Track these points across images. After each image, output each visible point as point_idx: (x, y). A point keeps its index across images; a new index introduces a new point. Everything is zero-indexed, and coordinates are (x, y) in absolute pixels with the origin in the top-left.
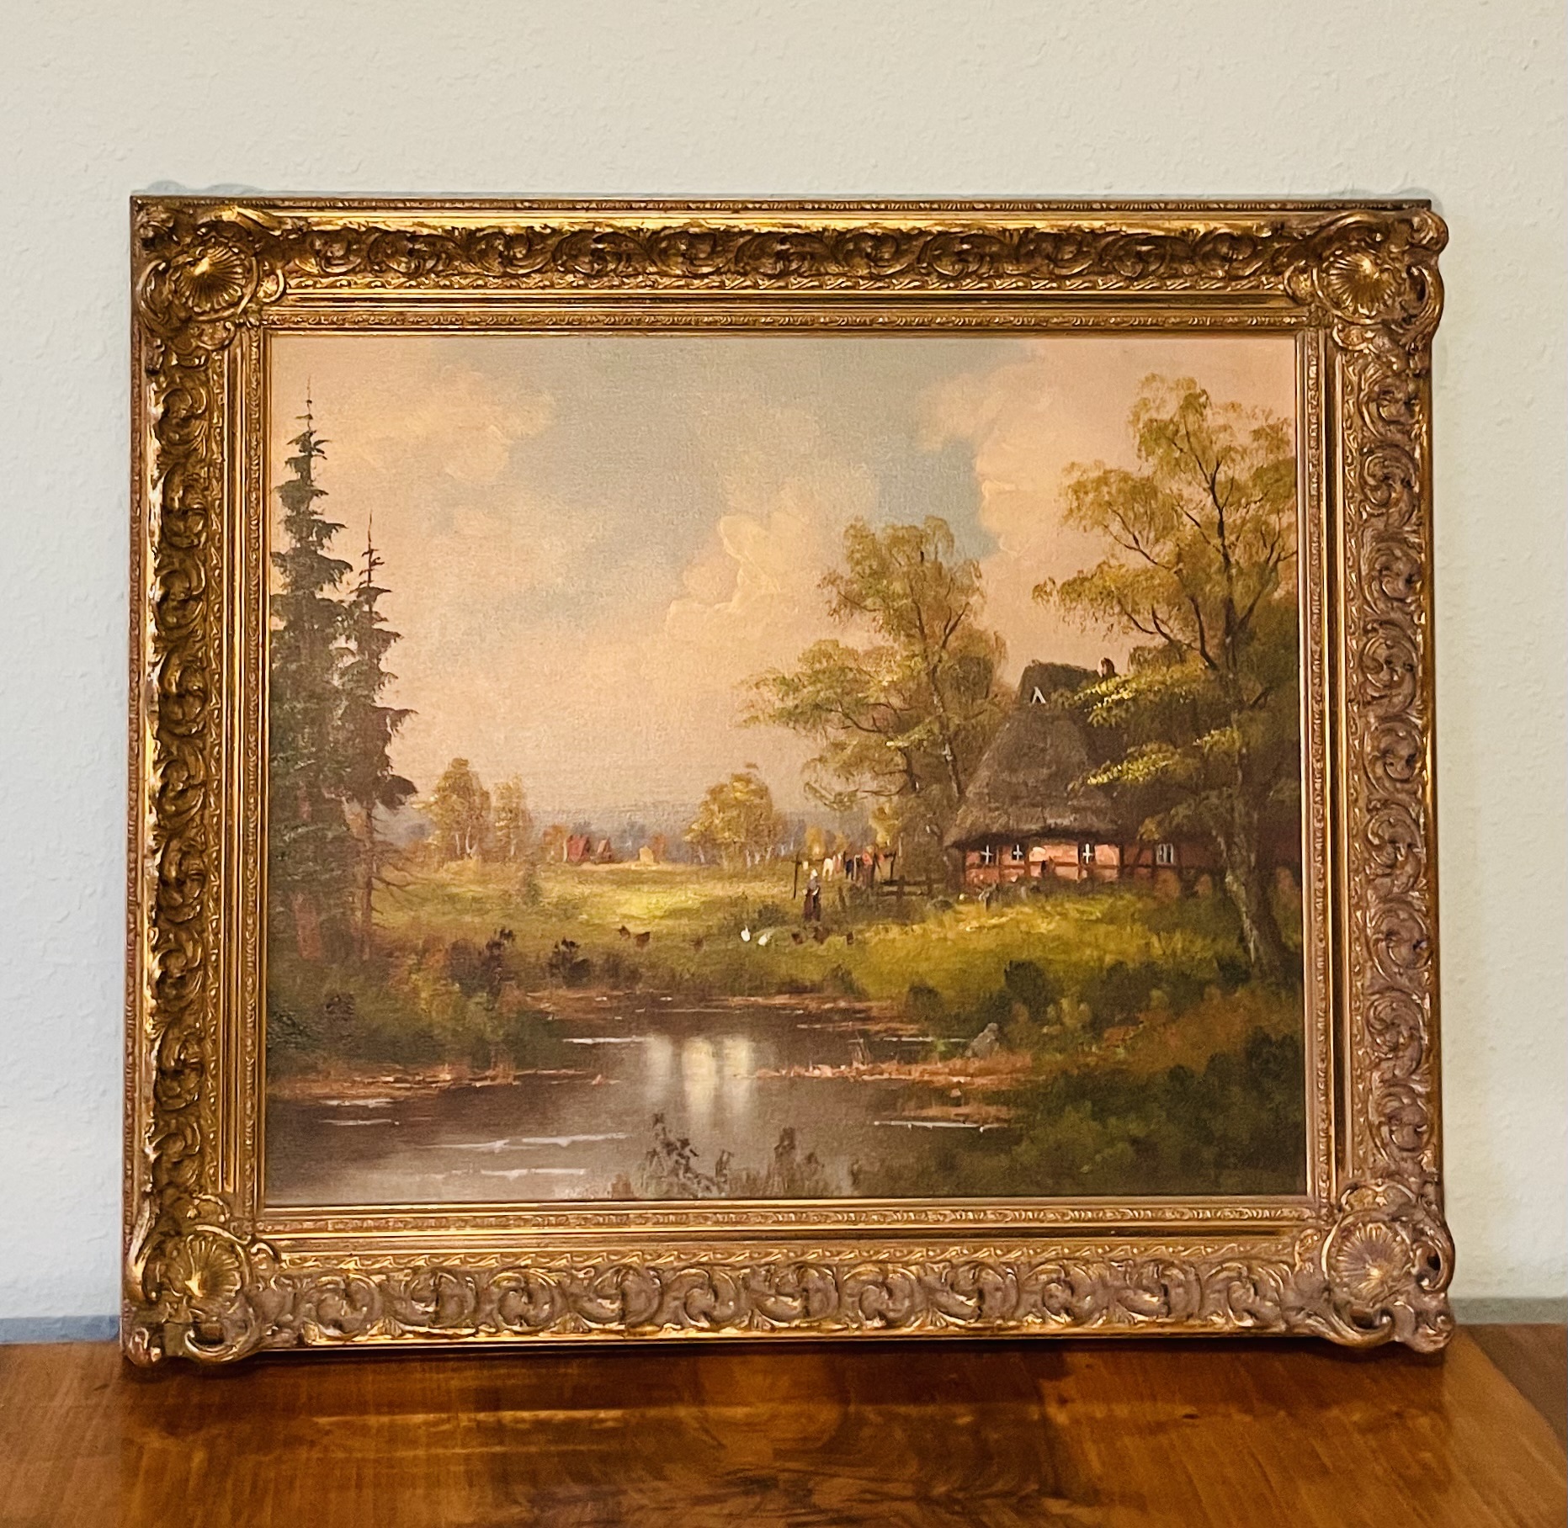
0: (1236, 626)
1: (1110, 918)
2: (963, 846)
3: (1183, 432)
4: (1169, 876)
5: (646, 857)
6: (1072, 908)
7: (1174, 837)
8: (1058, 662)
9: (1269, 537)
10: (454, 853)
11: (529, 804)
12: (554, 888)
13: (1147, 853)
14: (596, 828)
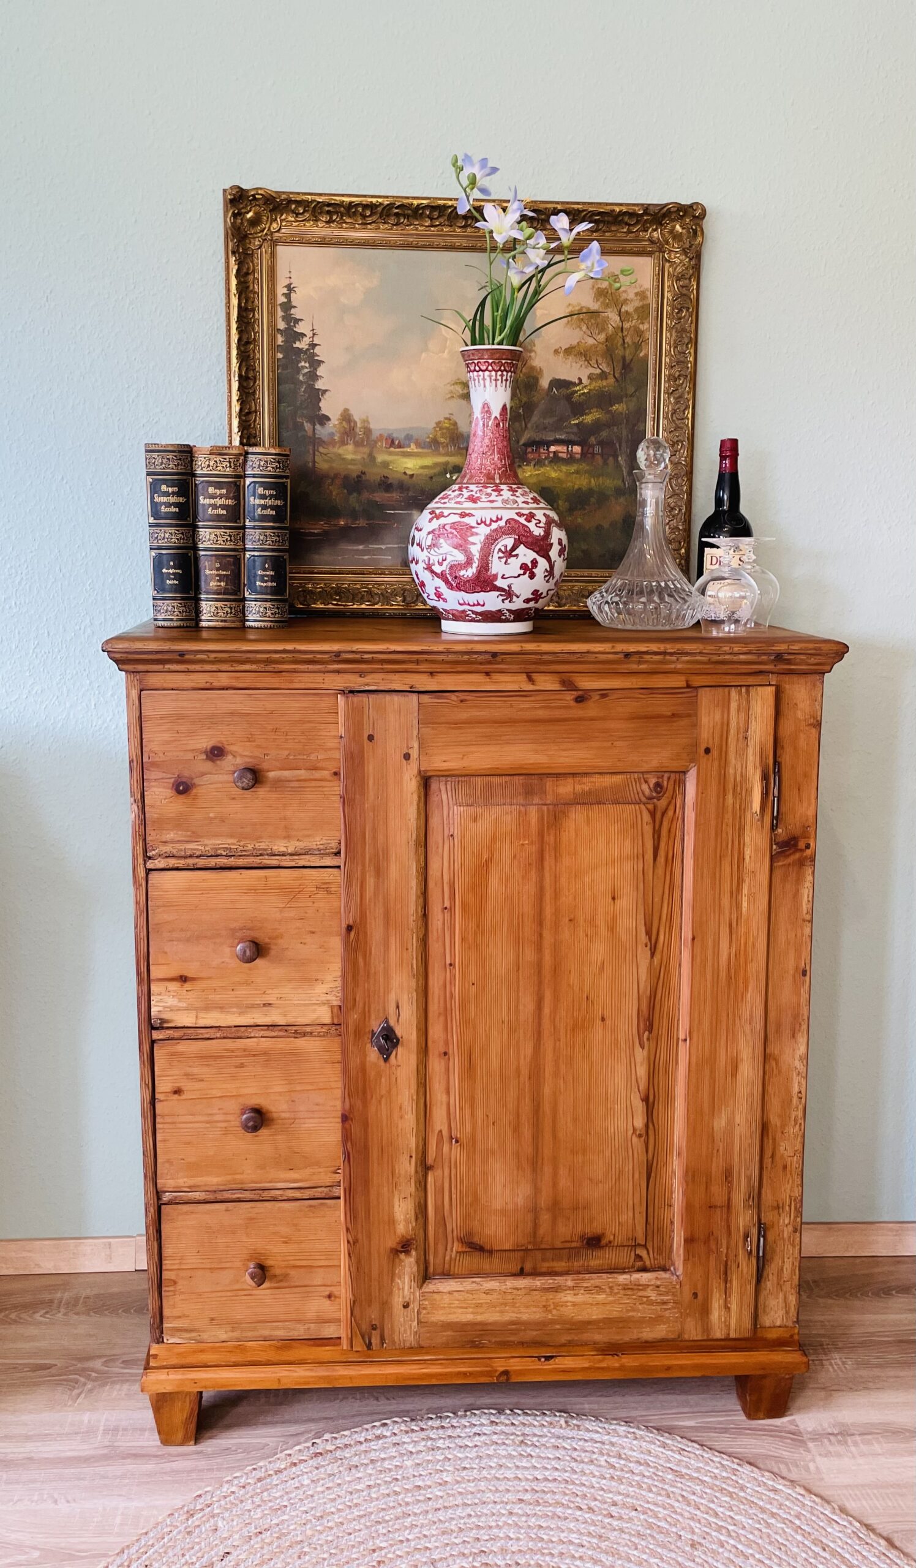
0: (626, 366)
1: (577, 472)
2: (526, 445)
3: (610, 292)
4: (598, 457)
5: (413, 446)
6: (564, 468)
7: (601, 443)
8: (562, 378)
9: (640, 333)
10: (343, 443)
11: (372, 426)
12: (380, 458)
13: (591, 449)
14: (395, 435)
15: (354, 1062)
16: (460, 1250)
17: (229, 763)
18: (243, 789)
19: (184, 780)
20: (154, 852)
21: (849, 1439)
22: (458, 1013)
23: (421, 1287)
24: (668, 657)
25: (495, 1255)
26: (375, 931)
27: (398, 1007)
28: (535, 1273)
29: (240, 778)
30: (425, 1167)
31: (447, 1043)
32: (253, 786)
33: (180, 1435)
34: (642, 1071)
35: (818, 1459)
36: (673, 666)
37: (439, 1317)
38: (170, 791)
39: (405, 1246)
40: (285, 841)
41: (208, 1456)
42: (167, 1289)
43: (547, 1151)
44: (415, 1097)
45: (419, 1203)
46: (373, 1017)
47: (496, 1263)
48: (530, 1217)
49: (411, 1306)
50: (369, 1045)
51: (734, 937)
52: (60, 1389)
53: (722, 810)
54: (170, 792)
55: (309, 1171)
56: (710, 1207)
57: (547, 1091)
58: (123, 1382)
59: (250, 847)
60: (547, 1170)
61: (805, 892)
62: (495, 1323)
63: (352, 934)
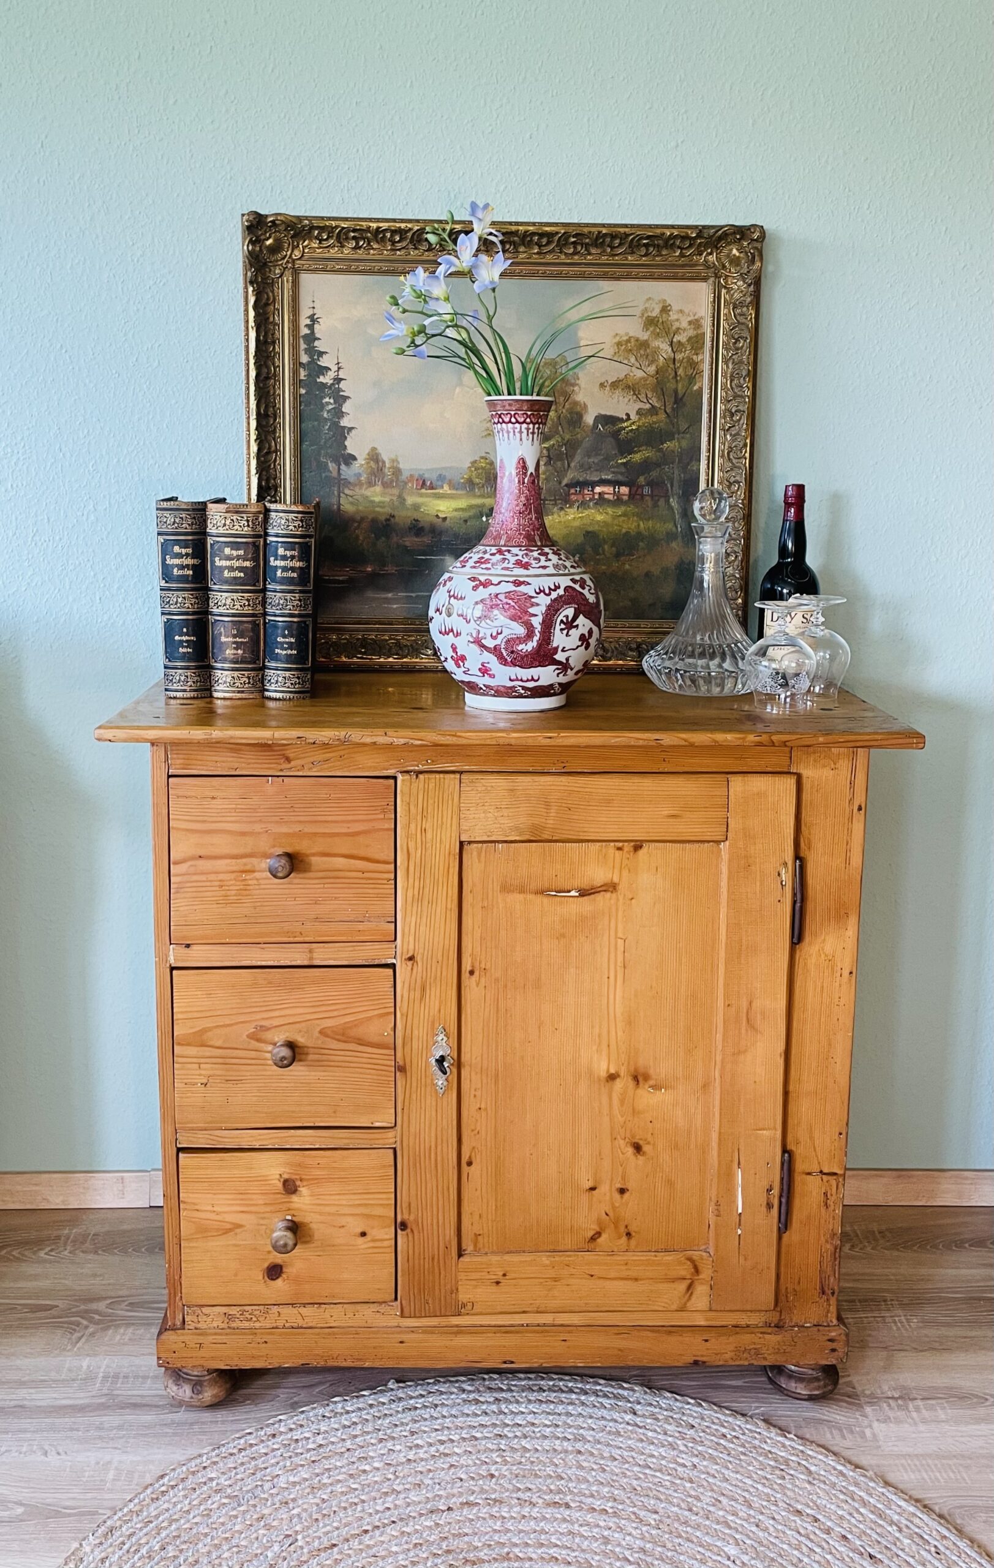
0: (678, 401)
1: (624, 515)
2: (569, 486)
3: (661, 321)
4: (648, 499)
5: (446, 487)
6: (610, 510)
7: (650, 484)
8: (609, 413)
9: (693, 365)
10: (370, 484)
11: (401, 466)
12: (410, 500)
13: (640, 490)
14: (426, 476)
21: (911, 1404)
35: (876, 1424)
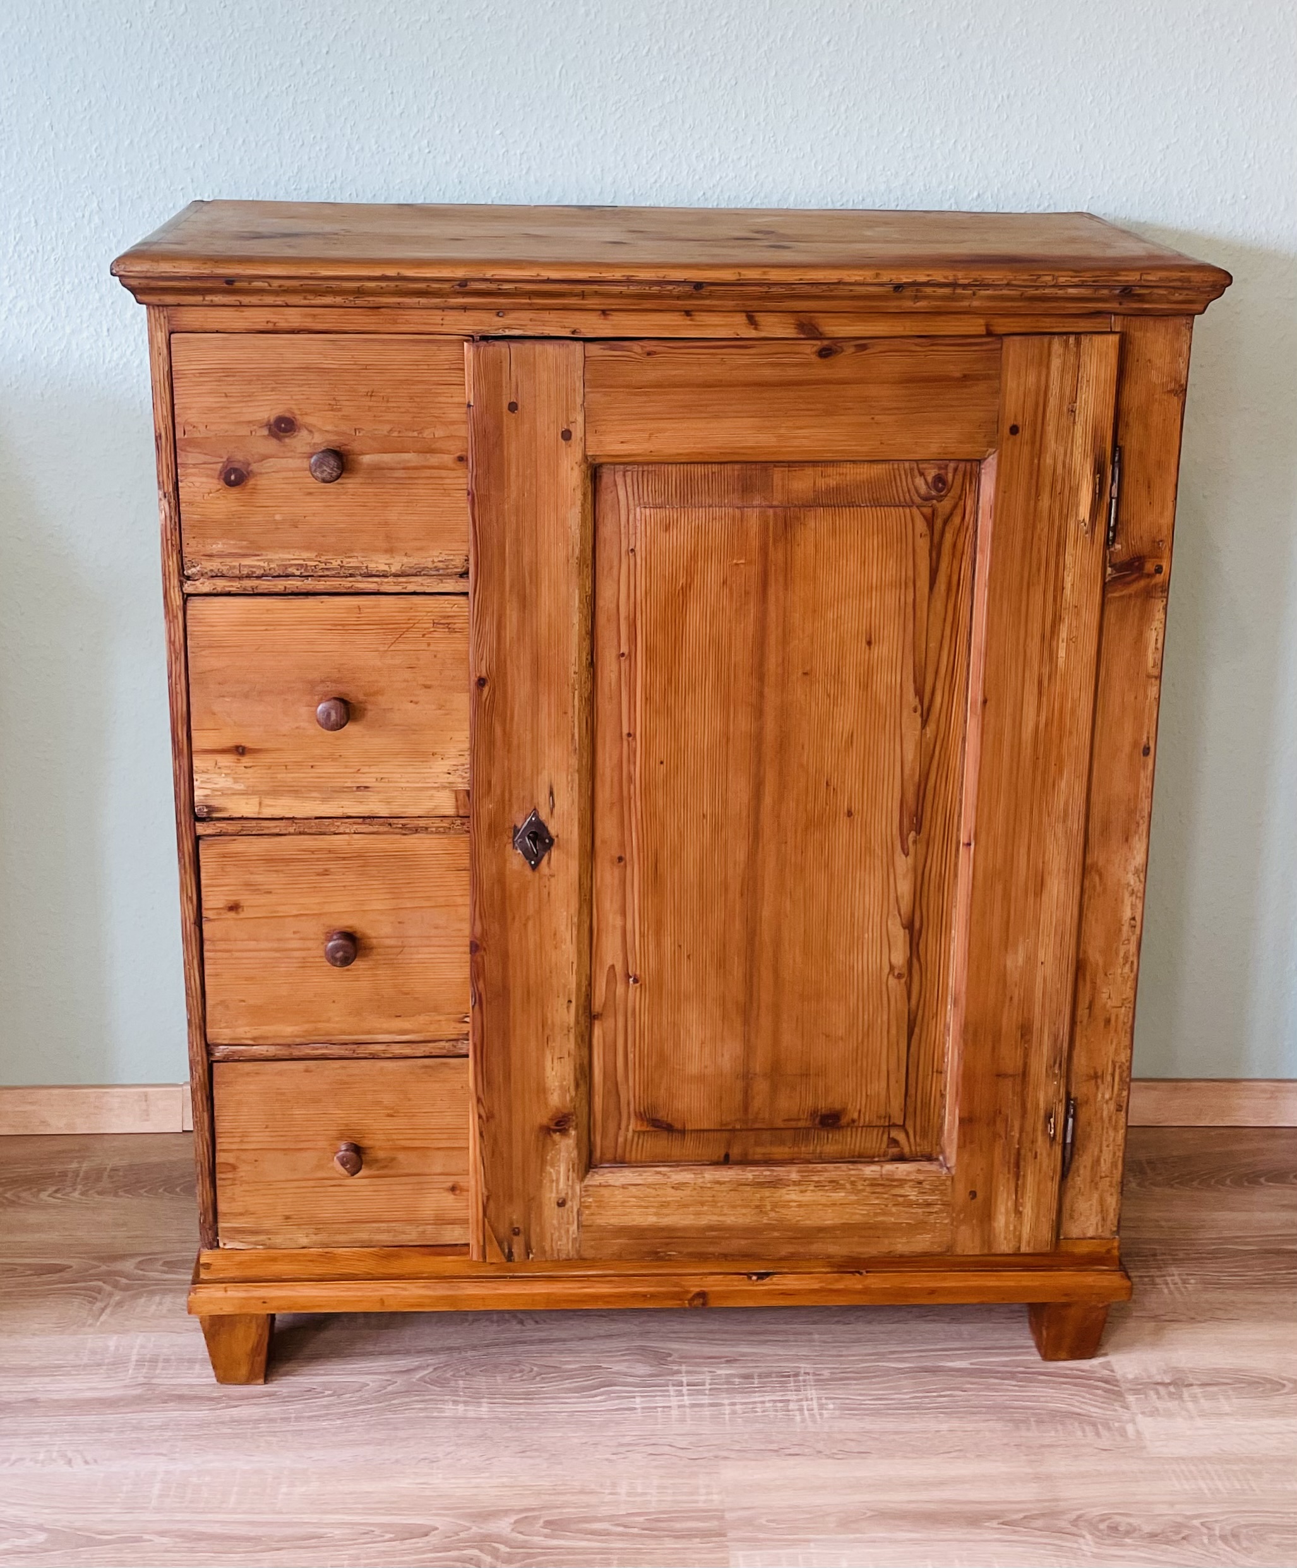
15: (489, 869)
16: (639, 1129)
17: (302, 441)
18: (324, 481)
19: (236, 465)
20: (194, 570)
21: (1186, 1393)
22: (639, 804)
23: (582, 1179)
24: (959, 291)
25: (688, 1137)
26: (520, 688)
27: (551, 794)
28: (745, 1162)
29: (320, 464)
30: (589, 1015)
31: (622, 845)
32: (338, 477)
33: (244, 1371)
34: (904, 887)
35: (1139, 1418)
36: (966, 303)
37: (611, 1218)
38: (216, 481)
39: (560, 1124)
40: (388, 556)
41: (286, 1400)
42: (223, 1176)
43: (765, 996)
44: (575, 920)
45: (582, 1065)
46: (515, 807)
47: (690, 1147)
48: (740, 1084)
49: (569, 1204)
50: (509, 847)
51: (1044, 699)
52: (76, 1301)
53: (1032, 519)
54: (216, 484)
55: (423, 1019)
56: (998, 1075)
57: (766, 912)
58: (165, 1292)
59: (335, 564)
60: (766, 1021)
61: (1152, 636)
62: (685, 1229)
63: (486, 689)
